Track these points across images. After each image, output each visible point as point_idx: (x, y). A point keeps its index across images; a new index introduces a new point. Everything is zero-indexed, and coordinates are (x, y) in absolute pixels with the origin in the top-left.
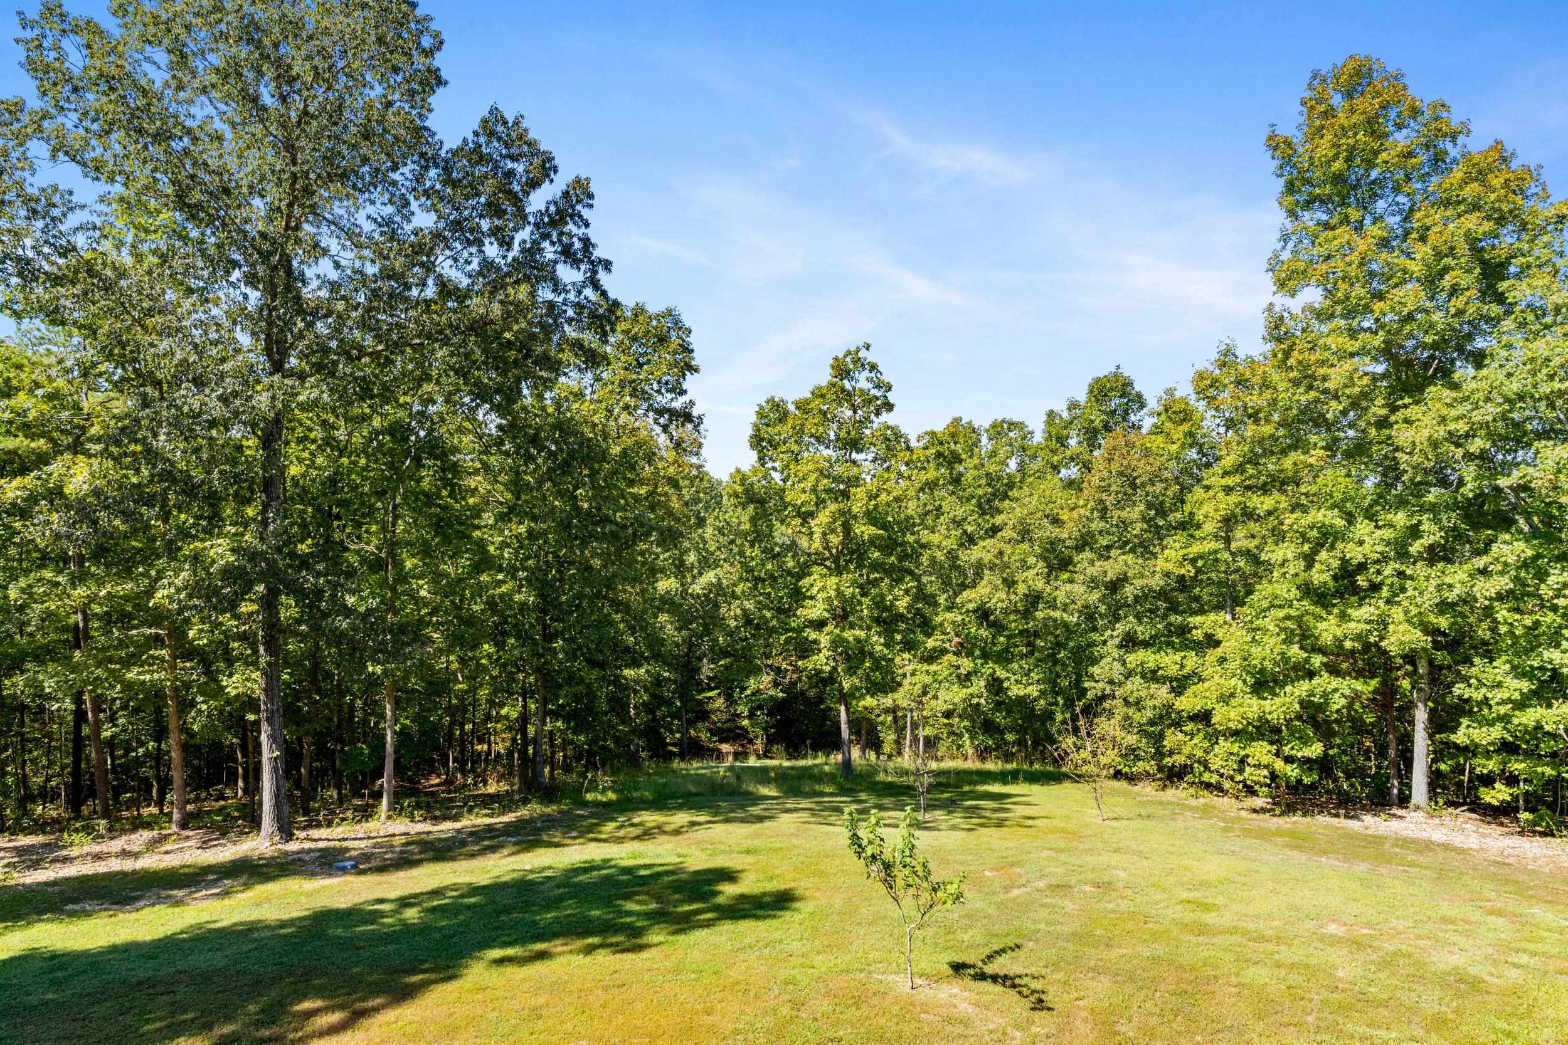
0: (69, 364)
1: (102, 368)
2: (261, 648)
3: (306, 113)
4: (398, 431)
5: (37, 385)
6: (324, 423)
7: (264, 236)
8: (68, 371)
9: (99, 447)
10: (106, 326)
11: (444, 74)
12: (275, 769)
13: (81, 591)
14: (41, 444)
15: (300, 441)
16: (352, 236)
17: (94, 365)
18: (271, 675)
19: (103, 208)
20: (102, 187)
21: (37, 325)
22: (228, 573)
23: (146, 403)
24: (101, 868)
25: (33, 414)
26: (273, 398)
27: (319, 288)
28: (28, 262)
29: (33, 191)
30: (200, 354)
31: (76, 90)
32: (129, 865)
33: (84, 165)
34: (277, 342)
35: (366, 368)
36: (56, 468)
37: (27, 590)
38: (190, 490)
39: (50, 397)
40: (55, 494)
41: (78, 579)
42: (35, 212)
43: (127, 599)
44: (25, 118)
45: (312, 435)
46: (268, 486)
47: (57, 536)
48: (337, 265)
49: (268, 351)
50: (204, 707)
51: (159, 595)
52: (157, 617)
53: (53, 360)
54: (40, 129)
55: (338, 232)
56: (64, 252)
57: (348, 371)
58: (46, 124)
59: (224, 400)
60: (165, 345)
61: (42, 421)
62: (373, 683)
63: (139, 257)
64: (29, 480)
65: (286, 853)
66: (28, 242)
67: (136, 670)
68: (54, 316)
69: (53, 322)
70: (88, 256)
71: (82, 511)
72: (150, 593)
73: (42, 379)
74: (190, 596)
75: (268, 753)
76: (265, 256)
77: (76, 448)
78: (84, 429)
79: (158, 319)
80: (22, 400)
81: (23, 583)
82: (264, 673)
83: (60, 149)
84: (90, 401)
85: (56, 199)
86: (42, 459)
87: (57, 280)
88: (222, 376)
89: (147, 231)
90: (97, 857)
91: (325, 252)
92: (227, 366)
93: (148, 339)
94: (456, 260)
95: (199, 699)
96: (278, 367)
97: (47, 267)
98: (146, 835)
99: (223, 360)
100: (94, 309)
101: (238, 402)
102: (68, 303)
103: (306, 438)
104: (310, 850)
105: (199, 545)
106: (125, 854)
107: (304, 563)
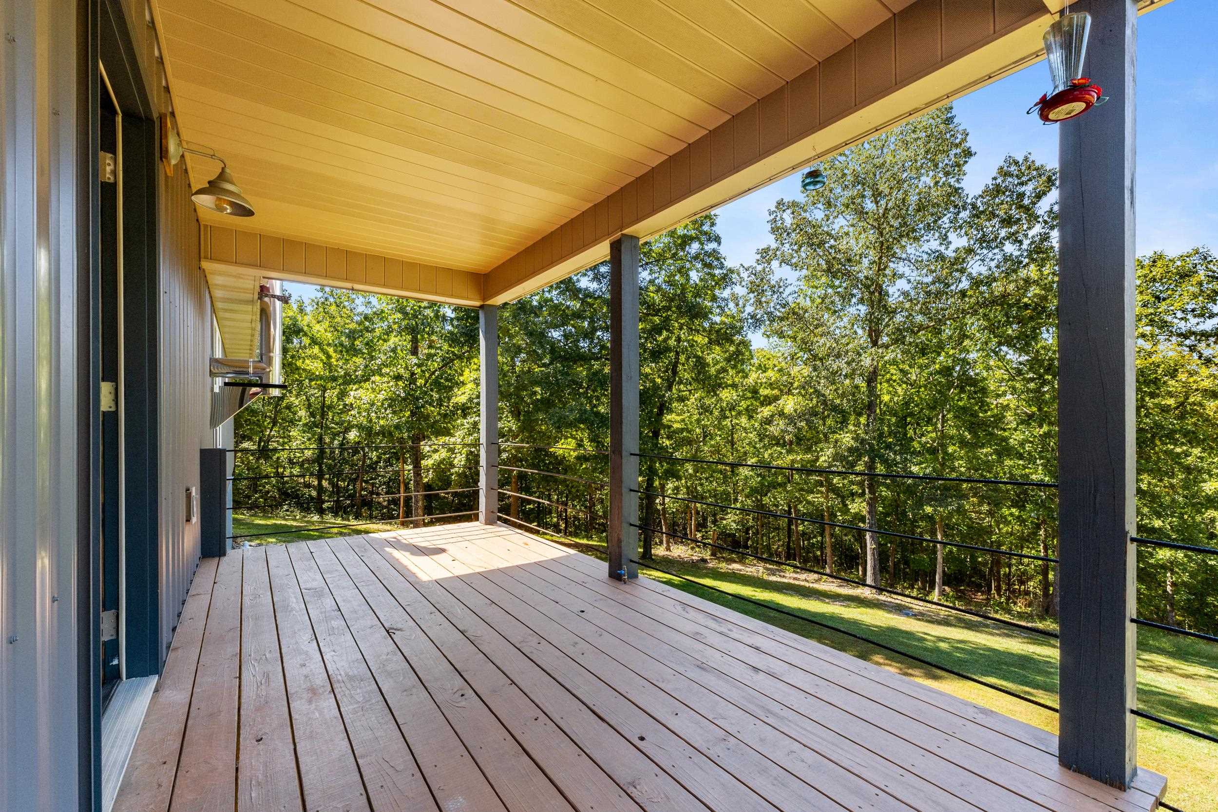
0: (786, 355)
1: (798, 355)
2: (867, 490)
3: (886, 209)
4: (946, 371)
5: (775, 366)
6: (902, 371)
7: (867, 278)
8: (786, 358)
9: (797, 391)
10: (800, 335)
11: (973, 150)
12: (873, 554)
13: (791, 457)
14: (776, 392)
15: (888, 381)
16: (918, 264)
17: (796, 354)
18: (872, 504)
19: (799, 283)
20: (797, 274)
21: (775, 339)
22: (851, 450)
23: (815, 370)
24: (797, 583)
25: (773, 379)
26: (873, 360)
27: (899, 296)
28: (771, 313)
29: (773, 283)
30: (837, 343)
31: (788, 234)
32: (807, 585)
33: (791, 265)
34: (875, 331)
35: (922, 336)
36: (781, 402)
37: (771, 455)
38: (835, 408)
39: (780, 370)
40: (781, 414)
41: (789, 452)
42: (774, 292)
43: (809, 462)
44: (770, 253)
45: (894, 378)
46: (870, 407)
47: (782, 430)
48: (909, 281)
49: (870, 335)
50: (840, 518)
51: (821, 460)
52: (820, 472)
53: (780, 354)
54: (776, 255)
55: (909, 263)
56: (784, 306)
57: (911, 340)
58: (778, 253)
59: (848, 363)
60: (822, 340)
61: (777, 381)
62: (930, 518)
63: (813, 301)
64: (771, 408)
65: (878, 600)
66: (772, 305)
67: (812, 495)
68: (781, 335)
69: (780, 338)
70: (793, 306)
71: (790, 420)
72: (817, 459)
73: (777, 363)
74: (834, 460)
75: (870, 545)
76: (867, 287)
77: (789, 392)
78: (792, 384)
79: (820, 329)
80: (770, 373)
81: (769, 451)
82: (868, 504)
83: (784, 261)
84: (794, 371)
85: (781, 284)
86: (776, 398)
87: (782, 319)
88: (847, 352)
89: (817, 288)
90: (795, 579)
91: (901, 276)
92: (850, 346)
93: (816, 339)
94: (983, 260)
95: (839, 514)
96: (875, 343)
97: (778, 314)
98: (816, 576)
99: (848, 344)
100: (795, 329)
101: (854, 364)
102: (785, 329)
103: (891, 379)
104: (891, 602)
105: (838, 436)
106: (806, 580)
107: (889, 447)
